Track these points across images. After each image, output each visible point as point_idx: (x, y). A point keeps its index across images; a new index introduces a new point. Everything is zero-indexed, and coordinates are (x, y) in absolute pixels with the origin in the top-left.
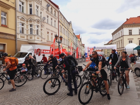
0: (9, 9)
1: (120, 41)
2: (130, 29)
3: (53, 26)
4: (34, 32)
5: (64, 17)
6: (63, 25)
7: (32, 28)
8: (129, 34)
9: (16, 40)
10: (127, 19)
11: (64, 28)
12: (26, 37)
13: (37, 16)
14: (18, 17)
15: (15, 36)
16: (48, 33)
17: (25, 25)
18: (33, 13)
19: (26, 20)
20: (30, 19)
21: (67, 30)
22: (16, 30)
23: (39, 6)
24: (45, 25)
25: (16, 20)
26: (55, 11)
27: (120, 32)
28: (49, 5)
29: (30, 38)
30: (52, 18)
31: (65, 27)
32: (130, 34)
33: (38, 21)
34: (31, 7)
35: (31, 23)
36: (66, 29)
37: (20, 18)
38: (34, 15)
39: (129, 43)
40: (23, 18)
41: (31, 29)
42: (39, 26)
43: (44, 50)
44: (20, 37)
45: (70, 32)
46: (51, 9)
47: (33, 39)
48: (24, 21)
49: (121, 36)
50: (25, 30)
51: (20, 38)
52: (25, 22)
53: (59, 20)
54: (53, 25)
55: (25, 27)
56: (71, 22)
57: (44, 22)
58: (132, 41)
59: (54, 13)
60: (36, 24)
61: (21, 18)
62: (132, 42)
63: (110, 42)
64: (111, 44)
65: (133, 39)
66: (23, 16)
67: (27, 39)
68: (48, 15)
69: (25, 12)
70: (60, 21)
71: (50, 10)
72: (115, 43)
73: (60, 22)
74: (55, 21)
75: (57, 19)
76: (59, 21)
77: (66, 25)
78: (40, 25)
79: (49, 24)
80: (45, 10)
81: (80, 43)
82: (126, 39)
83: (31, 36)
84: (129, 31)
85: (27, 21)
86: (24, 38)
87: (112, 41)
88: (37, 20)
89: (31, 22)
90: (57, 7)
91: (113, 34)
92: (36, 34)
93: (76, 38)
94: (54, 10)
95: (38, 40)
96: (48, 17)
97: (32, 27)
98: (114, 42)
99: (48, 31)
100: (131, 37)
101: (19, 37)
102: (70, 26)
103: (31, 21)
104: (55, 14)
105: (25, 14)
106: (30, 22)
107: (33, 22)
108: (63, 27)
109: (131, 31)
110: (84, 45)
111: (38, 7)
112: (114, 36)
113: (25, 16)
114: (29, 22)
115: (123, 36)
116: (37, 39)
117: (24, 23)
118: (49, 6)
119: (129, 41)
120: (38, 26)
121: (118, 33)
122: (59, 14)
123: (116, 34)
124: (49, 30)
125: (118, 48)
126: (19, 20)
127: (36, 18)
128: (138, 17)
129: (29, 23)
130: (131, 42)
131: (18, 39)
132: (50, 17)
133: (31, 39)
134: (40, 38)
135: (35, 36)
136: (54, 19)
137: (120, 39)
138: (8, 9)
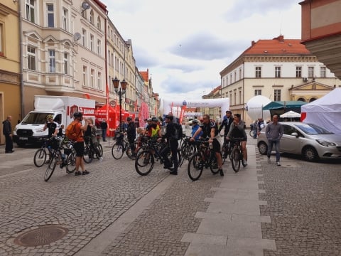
0: (5, 16)
1: (238, 90)
2: (258, 64)
3: (94, 53)
4: (60, 67)
5: (117, 32)
6: (114, 49)
7: (54, 60)
8: (256, 76)
9: (21, 86)
10: (253, 43)
11: (117, 56)
12: (40, 78)
13: (65, 32)
14: (24, 32)
15: (20, 77)
16: (85, 68)
17: (39, 52)
18: (56, 26)
19: (40, 40)
20: (49, 39)
21: (122, 61)
22: (20, 63)
23: (68, 8)
24: (80, 50)
25: (20, 40)
26: (99, 18)
27: (237, 69)
28: (87, 5)
29: (51, 81)
30: (93, 34)
31: (119, 55)
32: (258, 75)
33: (68, 44)
34: (53, 10)
35: (51, 47)
36: (120, 60)
37: (28, 35)
38: (59, 30)
39: (256, 94)
40: (33, 35)
41: (51, 60)
42: (68, 53)
43: (83, 108)
44: (30, 79)
45: (129, 66)
46: (92, 13)
47: (57, 83)
48: (36, 42)
49: (240, 80)
50: (39, 63)
51: (28, 80)
52: (38, 45)
53: (108, 38)
54: (95, 50)
55: (38, 55)
56: (130, 40)
57: (77, 45)
58: (260, 91)
59: (96, 22)
60: (63, 51)
61: (31, 35)
62: (260, 94)
63: (215, 90)
64: (218, 96)
65: (263, 86)
66: (35, 31)
67: (44, 84)
68: (85, 28)
69: (37, 21)
70: (110, 40)
71: (89, 16)
72: (227, 93)
73: (109, 43)
74: (99, 41)
75: (104, 37)
76: (106, 41)
77: (121, 48)
78: (70, 51)
79: (86, 49)
80: (79, 17)
81: (149, 90)
82: (249, 87)
83: (52, 77)
84: (257, 69)
85: (43, 43)
86: (37, 80)
87: (220, 88)
88: (64, 40)
89: (53, 45)
90: (103, 8)
91: (223, 73)
92: (63, 71)
93: (139, 79)
94: (96, 15)
95: (67, 85)
96: (84, 31)
97: (54, 55)
98: (224, 91)
99: (85, 64)
100: (258, 82)
101: (26, 77)
102: (129, 51)
103: (51, 42)
104: (99, 25)
105: (37, 27)
106: (49, 45)
107: (56, 45)
108: (115, 54)
109: (260, 68)
110: (157, 95)
111: (65, 11)
112: (225, 77)
113: (39, 31)
114: (46, 45)
115: (244, 78)
116: (64, 84)
117: (36, 47)
118: (88, 7)
119: (256, 91)
120: (66, 55)
121: (233, 72)
122: (107, 24)
123: (229, 75)
124: (87, 61)
125: (233, 104)
126: (27, 39)
127: (62, 36)
128: (275, 39)
129: (47, 47)
130: (258, 92)
131: (25, 84)
132: (89, 32)
133: (52, 83)
134: (71, 81)
135: (60, 75)
136: (96, 37)
137: (237, 86)
138: (5, 14)
